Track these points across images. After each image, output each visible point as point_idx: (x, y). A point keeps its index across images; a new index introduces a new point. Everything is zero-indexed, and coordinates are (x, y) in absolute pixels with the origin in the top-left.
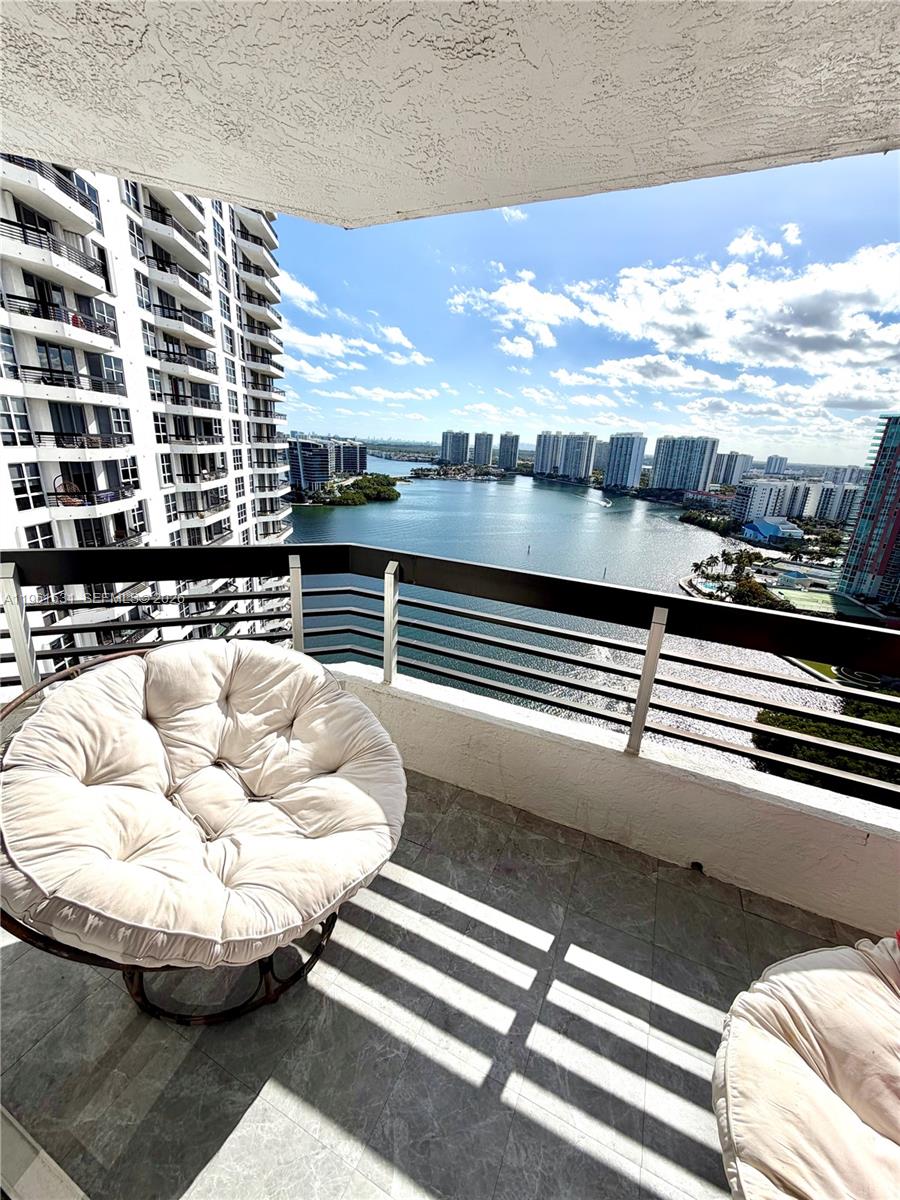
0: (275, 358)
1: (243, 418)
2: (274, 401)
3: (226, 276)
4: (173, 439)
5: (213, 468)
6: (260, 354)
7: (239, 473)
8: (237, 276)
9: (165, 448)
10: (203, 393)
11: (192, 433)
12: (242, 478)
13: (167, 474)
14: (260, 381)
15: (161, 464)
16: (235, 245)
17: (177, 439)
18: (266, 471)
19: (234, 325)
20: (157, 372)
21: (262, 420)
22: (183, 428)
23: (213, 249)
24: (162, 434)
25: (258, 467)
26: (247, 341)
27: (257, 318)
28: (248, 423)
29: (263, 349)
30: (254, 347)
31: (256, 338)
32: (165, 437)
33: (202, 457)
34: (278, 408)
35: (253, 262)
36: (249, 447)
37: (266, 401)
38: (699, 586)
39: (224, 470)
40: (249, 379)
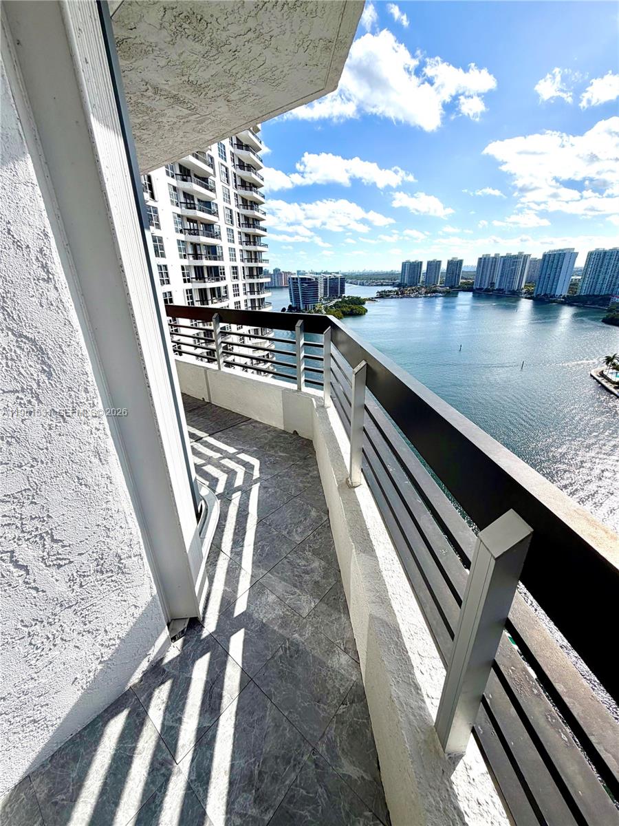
0: (262, 224)
1: (240, 264)
2: (261, 252)
3: (227, 176)
4: (194, 280)
5: (219, 296)
6: (251, 222)
7: (237, 299)
8: (235, 174)
9: (189, 286)
10: (212, 251)
11: (206, 276)
12: (239, 302)
13: (190, 301)
14: (252, 239)
15: (186, 295)
16: (233, 154)
17: (197, 280)
18: (256, 296)
19: (233, 206)
20: (183, 242)
21: (253, 264)
22: (200, 273)
23: (217, 160)
24: (187, 278)
25: (251, 294)
26: (242, 215)
27: (249, 199)
28: (243, 267)
29: (253, 219)
30: (247, 218)
31: (248, 212)
32: (189, 280)
33: (213, 290)
34: (264, 256)
35: (246, 162)
36: (244, 282)
37: (255, 252)
38: (610, 376)
39: (227, 297)
40: (244, 239)
